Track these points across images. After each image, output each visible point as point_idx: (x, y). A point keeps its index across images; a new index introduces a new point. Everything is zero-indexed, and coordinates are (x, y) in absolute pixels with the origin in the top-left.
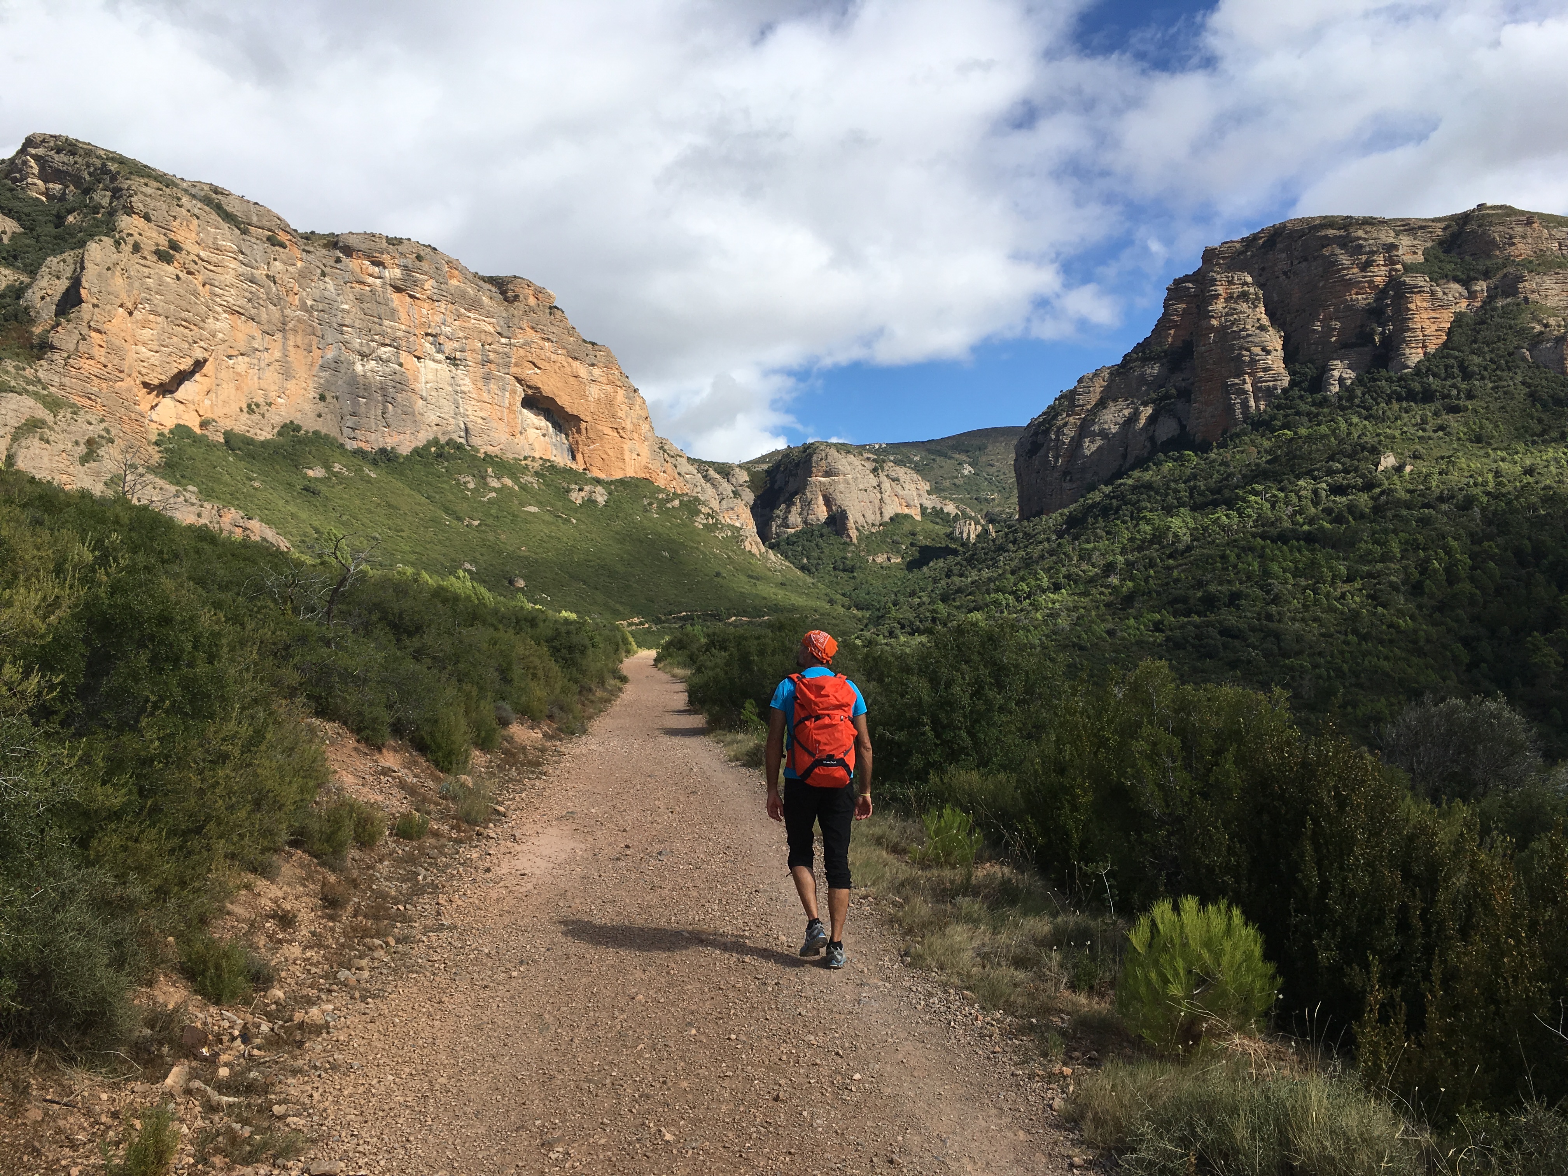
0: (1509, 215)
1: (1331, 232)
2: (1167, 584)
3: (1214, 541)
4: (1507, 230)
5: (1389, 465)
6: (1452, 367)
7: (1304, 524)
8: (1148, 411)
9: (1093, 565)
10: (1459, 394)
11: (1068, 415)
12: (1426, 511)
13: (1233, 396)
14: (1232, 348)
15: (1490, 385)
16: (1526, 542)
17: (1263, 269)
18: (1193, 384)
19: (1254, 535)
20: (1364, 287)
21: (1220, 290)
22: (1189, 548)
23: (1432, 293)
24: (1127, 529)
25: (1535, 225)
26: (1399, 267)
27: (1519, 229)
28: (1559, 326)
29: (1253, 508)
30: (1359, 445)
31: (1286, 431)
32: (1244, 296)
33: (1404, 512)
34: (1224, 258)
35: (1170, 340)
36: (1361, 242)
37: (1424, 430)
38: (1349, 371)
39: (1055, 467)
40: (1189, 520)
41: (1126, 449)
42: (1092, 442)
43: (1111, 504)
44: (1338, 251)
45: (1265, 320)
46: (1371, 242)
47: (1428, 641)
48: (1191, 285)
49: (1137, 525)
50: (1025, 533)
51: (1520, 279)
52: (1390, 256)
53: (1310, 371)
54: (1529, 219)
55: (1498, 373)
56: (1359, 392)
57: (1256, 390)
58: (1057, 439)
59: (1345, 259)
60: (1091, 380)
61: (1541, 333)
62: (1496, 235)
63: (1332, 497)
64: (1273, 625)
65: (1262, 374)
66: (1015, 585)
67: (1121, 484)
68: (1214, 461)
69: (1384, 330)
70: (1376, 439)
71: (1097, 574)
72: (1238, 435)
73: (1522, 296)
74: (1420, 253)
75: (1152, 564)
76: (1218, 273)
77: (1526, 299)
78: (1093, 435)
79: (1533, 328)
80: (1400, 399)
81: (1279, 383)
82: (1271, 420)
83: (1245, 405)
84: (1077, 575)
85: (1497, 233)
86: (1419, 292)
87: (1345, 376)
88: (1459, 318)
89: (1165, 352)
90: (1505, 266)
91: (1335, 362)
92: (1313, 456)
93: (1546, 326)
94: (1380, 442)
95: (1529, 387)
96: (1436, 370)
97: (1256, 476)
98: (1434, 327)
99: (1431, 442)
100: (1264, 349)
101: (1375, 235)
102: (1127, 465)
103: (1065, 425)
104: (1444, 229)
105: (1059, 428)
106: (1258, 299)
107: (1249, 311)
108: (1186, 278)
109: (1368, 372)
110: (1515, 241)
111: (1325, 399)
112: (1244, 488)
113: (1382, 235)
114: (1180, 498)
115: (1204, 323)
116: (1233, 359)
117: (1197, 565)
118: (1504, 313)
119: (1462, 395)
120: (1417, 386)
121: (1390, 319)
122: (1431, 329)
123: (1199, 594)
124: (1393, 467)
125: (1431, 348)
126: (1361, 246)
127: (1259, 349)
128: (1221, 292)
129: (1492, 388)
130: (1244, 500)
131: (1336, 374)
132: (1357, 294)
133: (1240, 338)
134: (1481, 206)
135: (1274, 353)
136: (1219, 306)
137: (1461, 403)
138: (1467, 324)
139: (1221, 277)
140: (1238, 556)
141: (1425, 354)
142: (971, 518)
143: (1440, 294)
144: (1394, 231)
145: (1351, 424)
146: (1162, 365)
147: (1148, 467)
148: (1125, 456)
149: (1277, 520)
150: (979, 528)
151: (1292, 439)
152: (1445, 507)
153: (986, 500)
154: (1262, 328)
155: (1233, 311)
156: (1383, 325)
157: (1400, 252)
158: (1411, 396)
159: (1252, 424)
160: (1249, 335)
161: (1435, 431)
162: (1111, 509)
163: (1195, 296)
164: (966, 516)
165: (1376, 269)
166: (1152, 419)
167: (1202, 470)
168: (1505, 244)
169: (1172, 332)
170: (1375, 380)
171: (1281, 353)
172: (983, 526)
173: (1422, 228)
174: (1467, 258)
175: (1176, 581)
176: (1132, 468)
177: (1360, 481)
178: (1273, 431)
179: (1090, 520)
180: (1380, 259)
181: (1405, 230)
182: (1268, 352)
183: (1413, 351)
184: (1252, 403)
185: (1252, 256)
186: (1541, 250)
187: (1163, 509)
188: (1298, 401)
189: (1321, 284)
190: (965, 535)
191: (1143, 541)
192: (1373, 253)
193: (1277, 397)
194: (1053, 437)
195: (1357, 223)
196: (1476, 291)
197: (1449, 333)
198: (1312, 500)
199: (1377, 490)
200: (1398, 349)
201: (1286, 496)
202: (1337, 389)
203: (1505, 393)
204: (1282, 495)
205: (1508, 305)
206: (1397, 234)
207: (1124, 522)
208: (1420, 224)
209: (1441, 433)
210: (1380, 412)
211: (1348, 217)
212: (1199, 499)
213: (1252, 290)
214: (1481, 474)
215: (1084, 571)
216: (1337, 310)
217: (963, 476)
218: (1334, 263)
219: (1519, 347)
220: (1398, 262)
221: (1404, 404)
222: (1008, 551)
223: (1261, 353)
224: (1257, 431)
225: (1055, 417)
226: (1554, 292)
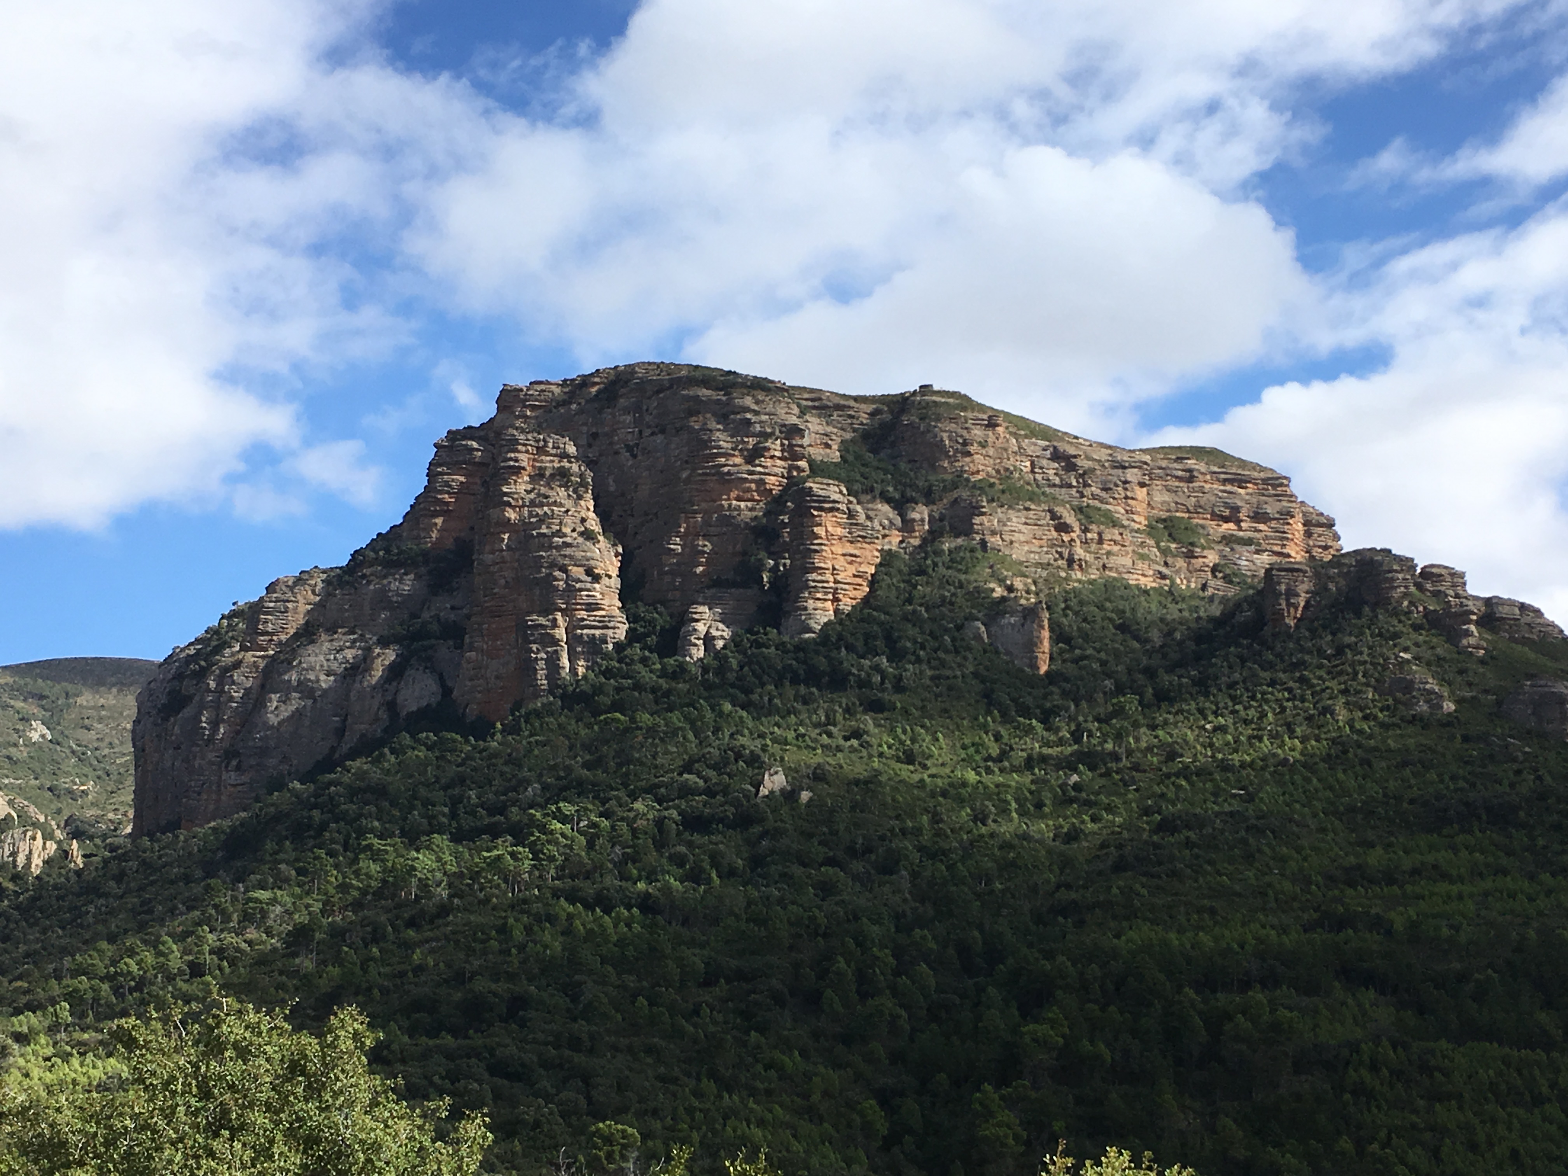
0: (964, 409)
1: (704, 393)
2: (402, 974)
3: (487, 900)
4: (959, 431)
5: (777, 788)
6: (875, 638)
7: (640, 879)
8: (390, 655)
9: (269, 933)
10: (883, 682)
11: (243, 649)
12: (831, 870)
13: (534, 647)
14: (537, 563)
15: (929, 673)
16: (976, 933)
17: (595, 436)
18: (468, 617)
19: (556, 894)
20: (749, 490)
21: (524, 459)
22: (444, 910)
23: (851, 515)
24: (336, 866)
25: (1000, 430)
26: (803, 464)
27: (978, 433)
28: (1028, 592)
29: (557, 843)
30: (731, 749)
31: (618, 715)
32: (562, 475)
33: (797, 870)
34: (533, 408)
35: (434, 535)
36: (748, 416)
37: (830, 735)
38: (721, 626)
39: (211, 740)
40: (447, 857)
41: (344, 720)
42: (284, 701)
43: (310, 818)
44: (713, 424)
45: (594, 524)
46: (764, 418)
47: (826, 1094)
48: (475, 445)
49: (356, 860)
50: (144, 862)
51: (976, 510)
52: (791, 446)
53: (661, 619)
54: (992, 419)
55: (941, 654)
56: (734, 663)
57: (573, 640)
58: (220, 691)
59: (723, 440)
60: (291, 588)
61: (1003, 599)
62: (945, 436)
63: (687, 835)
64: (579, 1059)
65: (583, 614)
66: (114, 963)
67: (331, 783)
68: (495, 755)
69: (777, 565)
70: (758, 742)
71: (274, 950)
72: (537, 714)
73: (978, 537)
74: (835, 447)
75: (377, 936)
76: (523, 431)
77: (983, 543)
78: (286, 690)
79: (993, 590)
80: (795, 681)
81: (610, 632)
82: (594, 694)
83: (553, 663)
84: (238, 950)
85: (945, 432)
86: (831, 510)
87: (714, 633)
88: (888, 559)
89: (425, 554)
90: (955, 486)
91: (701, 609)
92: (659, 761)
93: (1010, 589)
94: (764, 748)
95: (983, 682)
96: (851, 640)
97: (565, 788)
98: (852, 570)
99: (839, 755)
100: (589, 572)
101: (770, 408)
102: (345, 748)
103: (237, 665)
104: (872, 414)
105: (226, 670)
106: (583, 484)
107: (569, 503)
108: (469, 432)
109: (750, 631)
110: (972, 449)
111: (682, 668)
112: (543, 807)
113: (781, 411)
114: (434, 817)
115: (494, 513)
116: (537, 582)
117: (457, 942)
118: (951, 560)
119: (888, 685)
120: (821, 662)
121: (786, 547)
122: (846, 574)
123: (458, 996)
124: (782, 790)
125: (847, 604)
126: (748, 422)
127: (581, 570)
128: (524, 464)
129: (932, 678)
130: (543, 828)
131: (701, 628)
132: (738, 499)
133: (551, 547)
134: (925, 389)
135: (605, 581)
136: (520, 486)
137: (886, 696)
138: (900, 571)
139: (527, 439)
140: (528, 929)
141: (836, 611)
142: (35, 825)
143: (862, 518)
144: (799, 406)
145: (721, 714)
146: (418, 577)
147: (382, 755)
148: (340, 732)
149: (595, 868)
150: (52, 846)
151: (627, 730)
152: (858, 866)
153: (70, 792)
154: (588, 535)
155: (542, 500)
156: (776, 556)
157: (806, 441)
158: (812, 677)
159: (563, 697)
160: (567, 545)
161: (846, 739)
162: (309, 827)
163: (481, 464)
164: (26, 821)
165: (769, 463)
166: (395, 672)
167: (474, 769)
168: (956, 451)
169: (439, 521)
170: (759, 645)
171: (616, 582)
172: (59, 843)
173: (838, 407)
174: (903, 466)
175: (419, 969)
176: (353, 754)
177: (731, 811)
178: (596, 713)
179: (269, 846)
180: (775, 447)
181: (815, 408)
182: (596, 578)
183: (819, 604)
184: (565, 662)
185: (580, 412)
186: (1007, 469)
187: (403, 834)
188: (639, 667)
189: (684, 475)
190: (21, 860)
191: (364, 892)
192: (766, 436)
193: (606, 656)
194: (212, 685)
195: (743, 385)
196: (914, 520)
197: (873, 582)
198: (654, 839)
199: (757, 829)
200: (797, 598)
201: (613, 827)
202: (701, 654)
203: (950, 688)
204: (605, 823)
205: (958, 548)
206: (803, 412)
207: (331, 854)
208: (837, 400)
209: (855, 742)
210: (766, 699)
211: (730, 373)
212: (467, 822)
213: (575, 467)
214: (913, 817)
215: (250, 943)
216: (707, 523)
217: (29, 743)
218: (706, 444)
219: (972, 618)
220: (802, 457)
221: (803, 689)
222: (106, 895)
223: (584, 577)
224: (571, 710)
225: (218, 650)
226: (1022, 538)
